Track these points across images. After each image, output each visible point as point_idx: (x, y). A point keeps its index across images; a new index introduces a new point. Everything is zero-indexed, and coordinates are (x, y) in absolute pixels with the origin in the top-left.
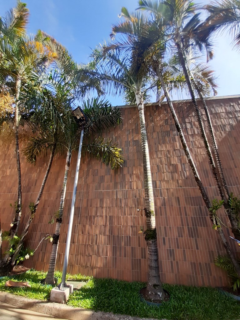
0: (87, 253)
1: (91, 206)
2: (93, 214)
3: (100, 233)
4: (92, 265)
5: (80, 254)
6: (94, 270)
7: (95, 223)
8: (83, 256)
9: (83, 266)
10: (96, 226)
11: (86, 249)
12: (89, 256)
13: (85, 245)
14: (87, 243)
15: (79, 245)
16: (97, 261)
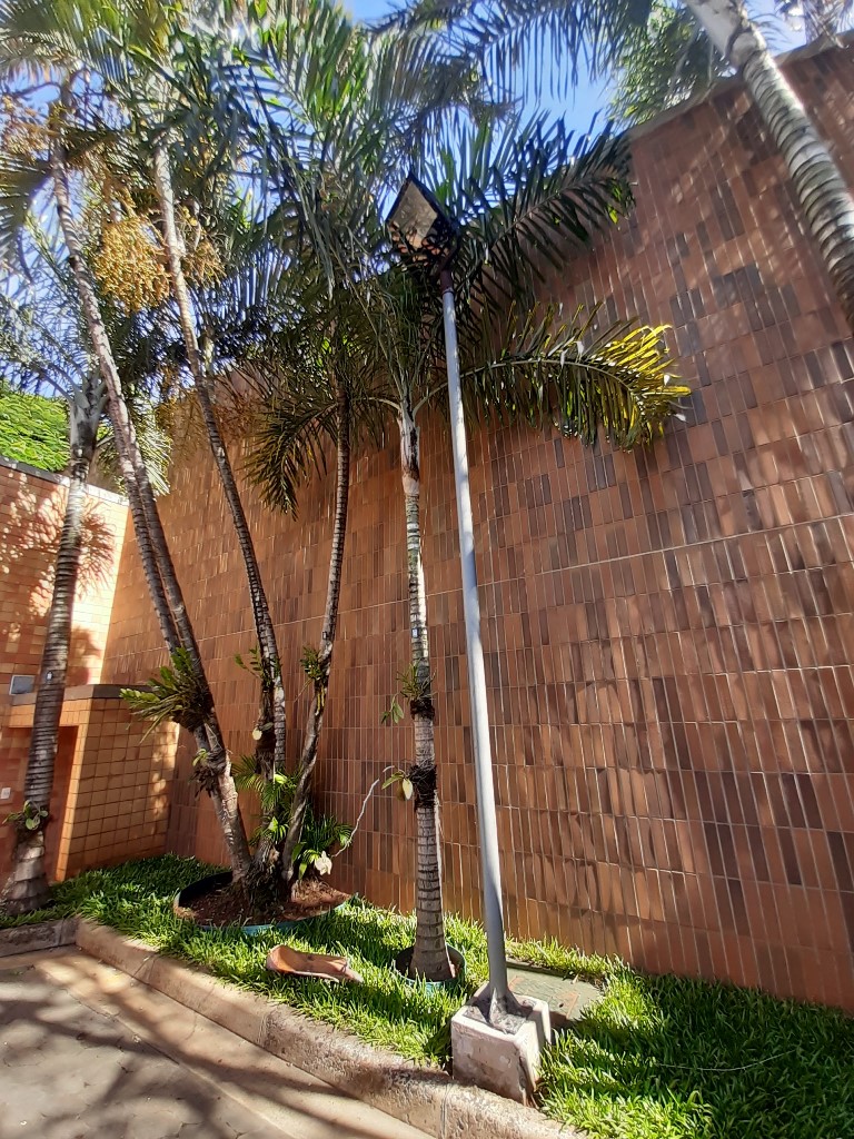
0: (568, 851)
1: (546, 642)
2: (566, 676)
3: (620, 763)
4: (605, 906)
5: (539, 852)
6: (620, 929)
7: (582, 718)
8: (550, 860)
9: (563, 907)
10: (590, 731)
11: (562, 833)
12: (583, 864)
13: (553, 815)
14: (562, 807)
15: (524, 813)
16: (627, 889)
